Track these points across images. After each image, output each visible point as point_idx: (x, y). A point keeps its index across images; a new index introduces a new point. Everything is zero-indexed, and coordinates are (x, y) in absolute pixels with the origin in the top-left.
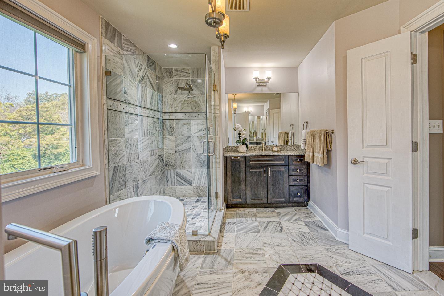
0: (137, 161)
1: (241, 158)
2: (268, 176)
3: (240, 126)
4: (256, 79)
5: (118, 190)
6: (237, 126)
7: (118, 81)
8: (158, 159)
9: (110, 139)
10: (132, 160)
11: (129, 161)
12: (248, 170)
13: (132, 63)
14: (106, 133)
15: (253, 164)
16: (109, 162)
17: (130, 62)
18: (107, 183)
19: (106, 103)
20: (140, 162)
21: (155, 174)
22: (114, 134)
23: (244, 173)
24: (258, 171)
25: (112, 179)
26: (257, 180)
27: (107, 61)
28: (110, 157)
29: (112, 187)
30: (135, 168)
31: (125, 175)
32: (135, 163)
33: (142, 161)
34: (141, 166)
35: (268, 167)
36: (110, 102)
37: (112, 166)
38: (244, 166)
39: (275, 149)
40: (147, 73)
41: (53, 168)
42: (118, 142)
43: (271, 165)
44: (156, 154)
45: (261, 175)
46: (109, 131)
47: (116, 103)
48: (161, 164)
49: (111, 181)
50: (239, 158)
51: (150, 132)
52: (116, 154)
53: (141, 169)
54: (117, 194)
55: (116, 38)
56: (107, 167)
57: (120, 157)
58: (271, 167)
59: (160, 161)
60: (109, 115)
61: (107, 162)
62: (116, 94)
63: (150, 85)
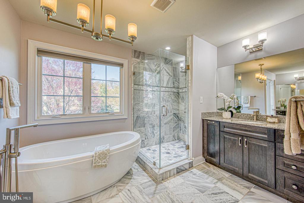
0: (154, 115)
1: (216, 123)
2: (244, 147)
3: (224, 94)
4: (245, 47)
5: (139, 127)
6: (219, 95)
7: (141, 76)
8: (173, 116)
9: (135, 103)
10: (149, 114)
11: (148, 114)
12: (221, 135)
13: (152, 65)
14: (133, 100)
15: (227, 130)
16: (134, 113)
17: (150, 65)
18: (132, 123)
19: (133, 87)
20: (156, 116)
21: (170, 124)
22: (137, 101)
23: (218, 136)
24: (232, 139)
25: (135, 121)
26: (231, 147)
27: (135, 68)
28: (134, 111)
29: (135, 125)
30: (152, 118)
31: (144, 120)
32: (152, 116)
33: (157, 115)
34: (157, 118)
35: (244, 137)
36: (136, 86)
37: (136, 115)
38: (218, 130)
39: (269, 120)
40: (165, 68)
41: (109, 113)
42: (140, 104)
43: (249, 136)
44: (171, 112)
45: (235, 143)
46: (134, 99)
47: (140, 86)
48: (175, 118)
49: (135, 122)
50: (214, 122)
51: (166, 100)
52: (138, 110)
53: (157, 119)
54: (139, 129)
55: (141, 56)
56: (133, 116)
57: (141, 112)
58: (248, 138)
59: (174, 117)
60: (135, 92)
61: (133, 113)
62: (139, 82)
63: (167, 74)
